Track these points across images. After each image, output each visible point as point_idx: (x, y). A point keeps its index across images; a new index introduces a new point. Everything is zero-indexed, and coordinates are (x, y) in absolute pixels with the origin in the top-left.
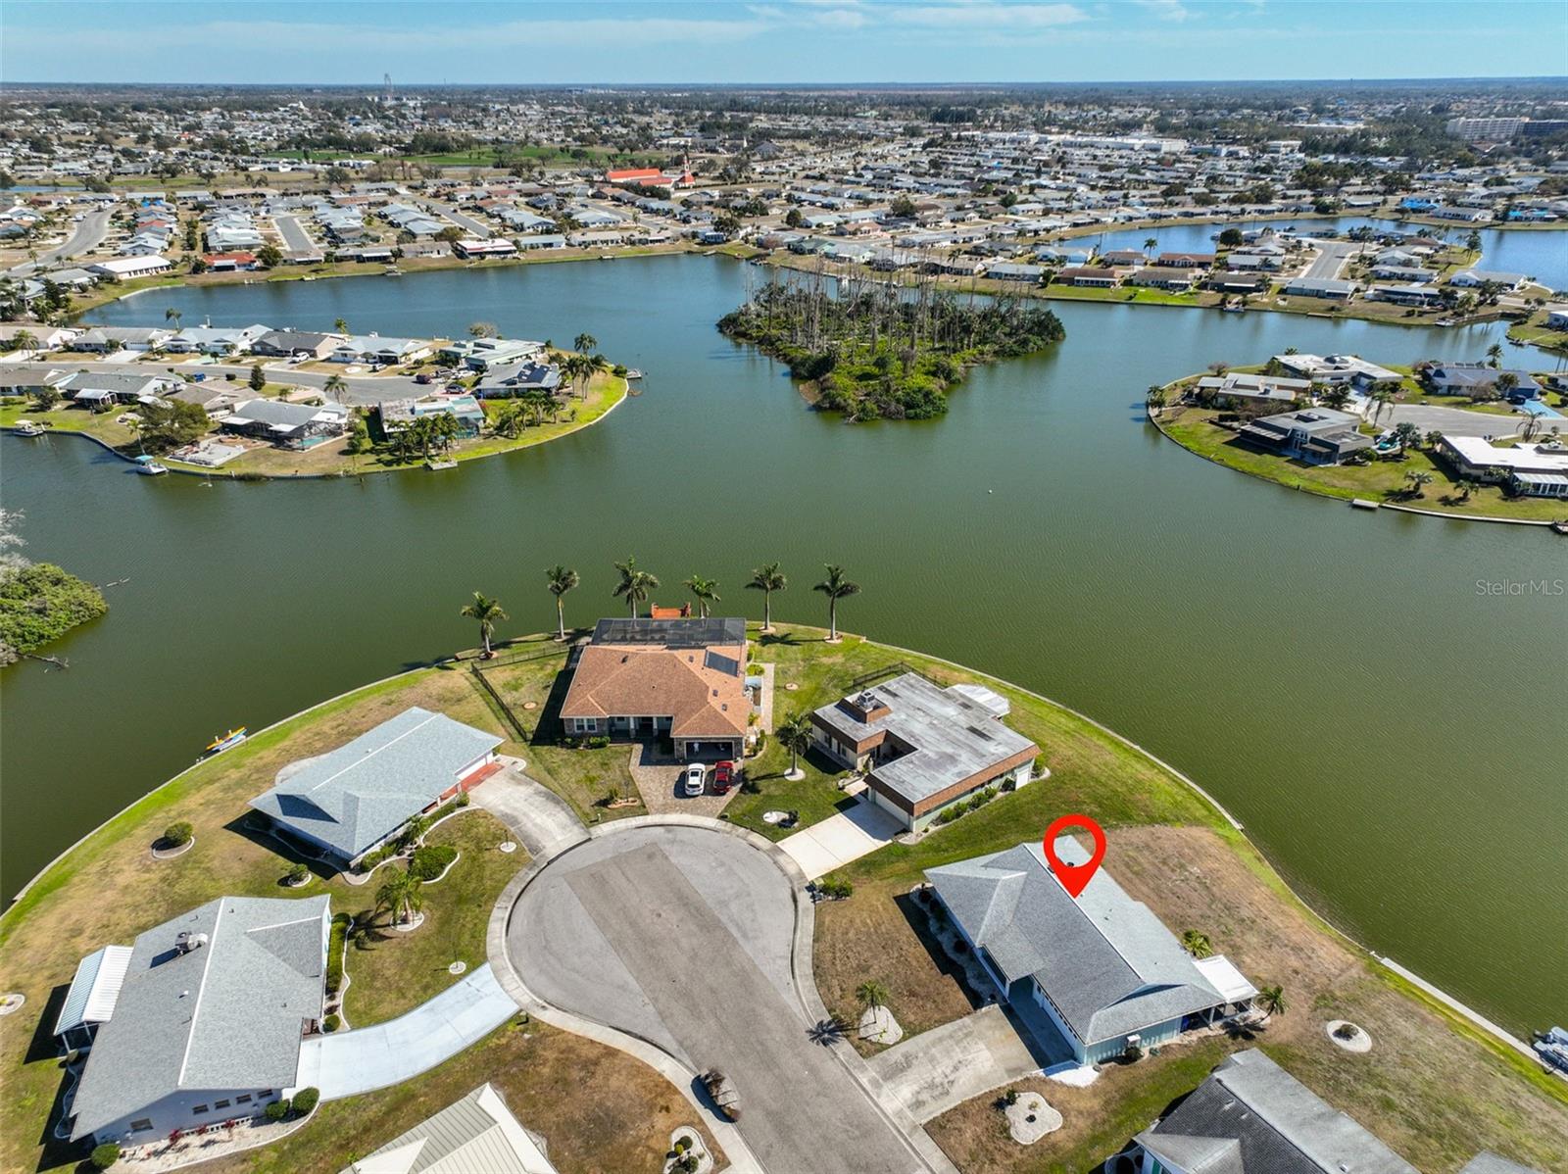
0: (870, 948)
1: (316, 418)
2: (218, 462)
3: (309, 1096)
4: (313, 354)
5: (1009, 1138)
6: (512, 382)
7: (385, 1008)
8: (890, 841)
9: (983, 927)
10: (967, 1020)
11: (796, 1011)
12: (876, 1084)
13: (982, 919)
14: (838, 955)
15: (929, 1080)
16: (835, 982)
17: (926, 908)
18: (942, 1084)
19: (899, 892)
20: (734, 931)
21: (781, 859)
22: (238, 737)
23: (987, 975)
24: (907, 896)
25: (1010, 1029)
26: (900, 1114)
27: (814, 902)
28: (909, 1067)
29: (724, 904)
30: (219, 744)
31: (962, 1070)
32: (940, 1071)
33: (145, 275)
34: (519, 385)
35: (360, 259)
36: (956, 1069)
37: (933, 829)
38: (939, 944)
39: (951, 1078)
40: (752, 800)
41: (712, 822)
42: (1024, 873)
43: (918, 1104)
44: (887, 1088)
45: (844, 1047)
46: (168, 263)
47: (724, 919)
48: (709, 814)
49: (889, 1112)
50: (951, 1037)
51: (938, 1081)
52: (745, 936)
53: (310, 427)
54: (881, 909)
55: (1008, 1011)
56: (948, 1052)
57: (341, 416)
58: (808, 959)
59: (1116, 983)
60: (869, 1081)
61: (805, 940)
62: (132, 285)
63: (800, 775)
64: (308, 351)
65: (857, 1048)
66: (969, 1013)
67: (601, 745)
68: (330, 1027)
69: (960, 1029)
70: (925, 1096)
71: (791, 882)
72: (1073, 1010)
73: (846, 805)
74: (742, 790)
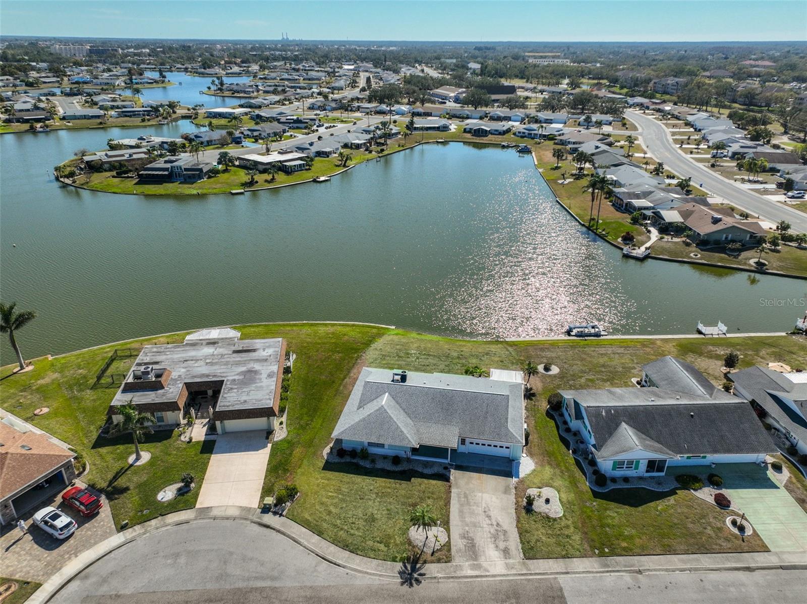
0: (355, 507)
5: (555, 520)
8: (270, 445)
9: (408, 435)
10: (454, 490)
11: (377, 582)
12: (479, 567)
13: (402, 432)
14: (346, 528)
15: (489, 535)
16: (370, 543)
17: (348, 459)
18: (496, 530)
19: (321, 464)
20: (260, 584)
21: (215, 513)
23: (427, 462)
24: (327, 462)
25: (475, 475)
26: (508, 566)
27: (281, 515)
28: (473, 540)
29: (221, 577)
31: (492, 514)
32: (485, 526)
36: (489, 517)
37: (283, 419)
38: (384, 469)
39: (495, 523)
40: (130, 501)
41: (118, 539)
42: (387, 394)
43: (506, 552)
44: (482, 561)
45: (432, 569)
47: (241, 585)
48: (105, 536)
49: (504, 572)
50: (462, 505)
51: (492, 531)
52: (273, 579)
54: (326, 482)
55: (459, 468)
56: (472, 513)
58: (333, 548)
59: (497, 406)
60: (471, 569)
61: (313, 541)
63: (146, 457)
65: (439, 561)
66: (450, 486)
69: (459, 497)
70: (502, 545)
71: (246, 519)
72: (498, 434)
73: (208, 447)
74: (110, 500)
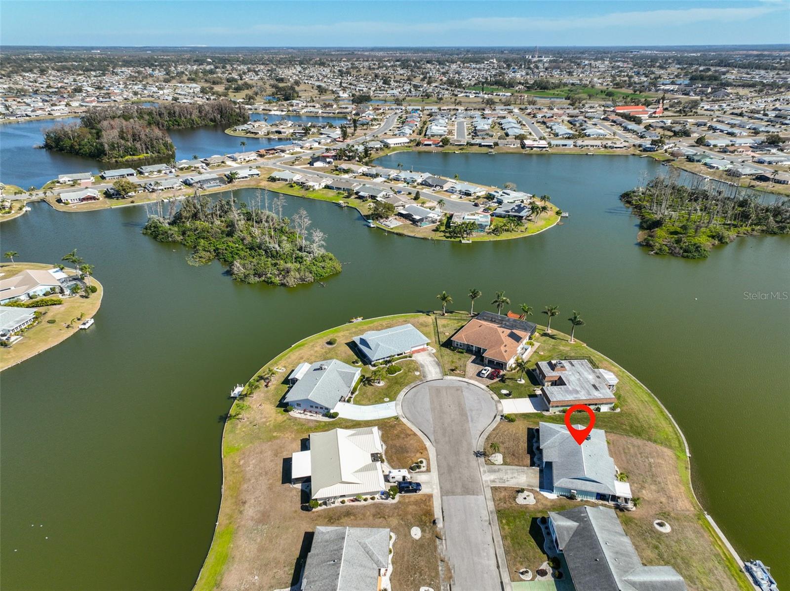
0: (509, 438)
1: (429, 215)
2: (392, 227)
3: (336, 414)
4: (442, 187)
5: (515, 500)
6: (508, 212)
7: (363, 402)
8: (539, 412)
9: (546, 444)
10: (525, 468)
11: (474, 445)
12: (485, 472)
13: (547, 441)
14: (498, 436)
15: (501, 477)
17: (536, 434)
19: (530, 427)
20: (470, 419)
21: (499, 405)
22: (360, 319)
24: (532, 429)
25: (538, 475)
26: (486, 481)
27: (501, 420)
28: (498, 472)
29: (471, 410)
30: (354, 320)
31: (514, 479)
32: (507, 477)
33: (400, 145)
34: (510, 213)
35: (480, 145)
36: (512, 478)
37: (557, 413)
38: (533, 445)
39: (509, 480)
40: (501, 384)
41: (483, 387)
43: (494, 481)
44: (487, 474)
45: (482, 460)
46: (408, 141)
47: (469, 414)
48: (484, 384)
49: (483, 480)
50: (517, 470)
51: (504, 479)
52: (472, 421)
53: (426, 219)
54: (521, 429)
55: (541, 471)
56: (513, 473)
57: (438, 216)
58: (487, 434)
59: (577, 474)
60: (483, 471)
61: (490, 429)
62: (394, 149)
63: (523, 382)
64: (441, 186)
65: (486, 461)
66: (528, 467)
67: (462, 353)
68: (349, 401)
69: (521, 469)
70: (497, 480)
71: (497, 412)
73: (532, 396)
74: (499, 381)
